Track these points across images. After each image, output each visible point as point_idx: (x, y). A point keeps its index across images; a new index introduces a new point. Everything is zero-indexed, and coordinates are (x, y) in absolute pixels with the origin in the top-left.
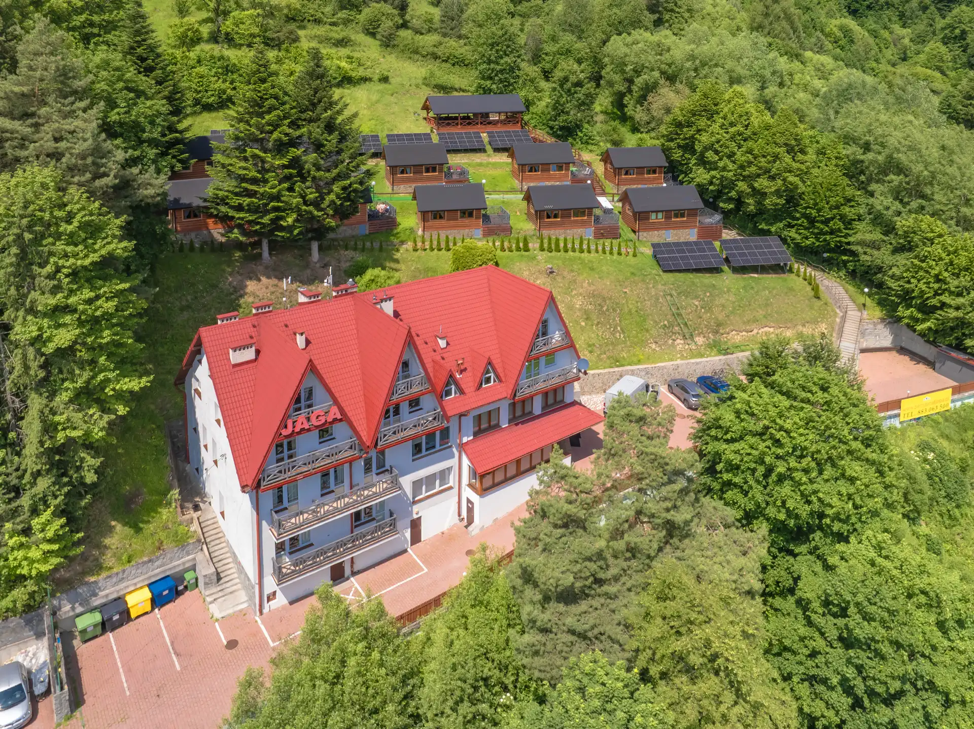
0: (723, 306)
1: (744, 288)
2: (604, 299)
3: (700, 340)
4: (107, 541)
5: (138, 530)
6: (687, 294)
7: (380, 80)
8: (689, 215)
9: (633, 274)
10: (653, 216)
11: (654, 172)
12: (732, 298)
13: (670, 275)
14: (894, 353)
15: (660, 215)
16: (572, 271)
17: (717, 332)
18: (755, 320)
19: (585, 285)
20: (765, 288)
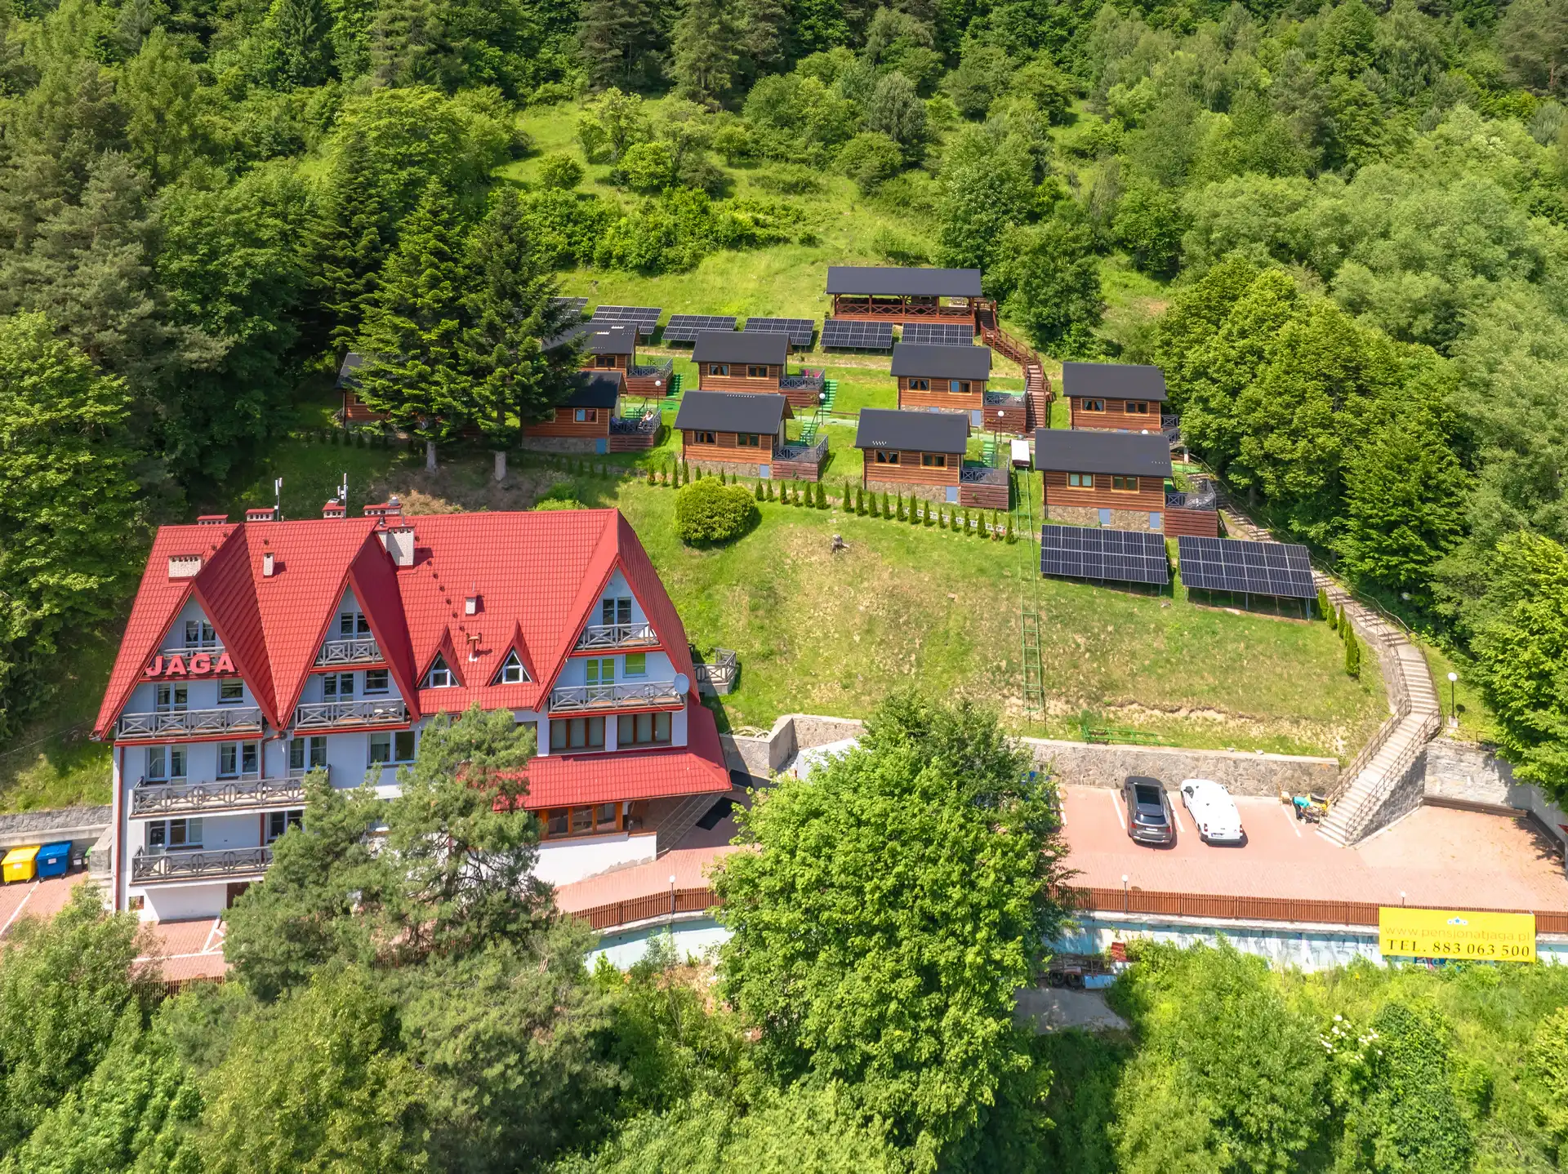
0: (1133, 654)
1: (1196, 631)
2: (907, 604)
3: (1056, 707)
4: (20, 776)
5: (63, 773)
6: (1067, 621)
7: (802, 242)
8: (1143, 487)
9: (982, 571)
10: (1075, 479)
11: (1142, 409)
12: (1159, 643)
13: (1054, 583)
14: (1508, 822)
15: (1087, 480)
16: (875, 550)
17: (1097, 699)
18: (1190, 693)
19: (885, 575)
20: (1241, 637)
